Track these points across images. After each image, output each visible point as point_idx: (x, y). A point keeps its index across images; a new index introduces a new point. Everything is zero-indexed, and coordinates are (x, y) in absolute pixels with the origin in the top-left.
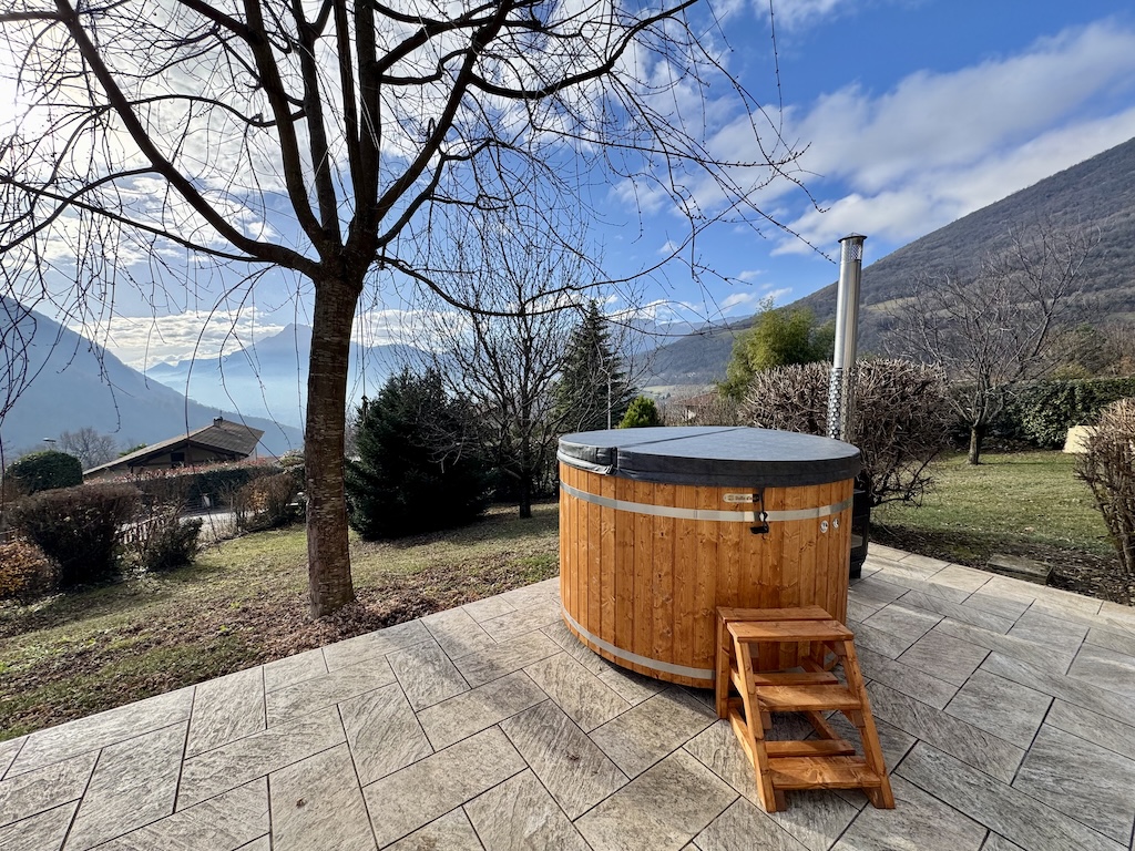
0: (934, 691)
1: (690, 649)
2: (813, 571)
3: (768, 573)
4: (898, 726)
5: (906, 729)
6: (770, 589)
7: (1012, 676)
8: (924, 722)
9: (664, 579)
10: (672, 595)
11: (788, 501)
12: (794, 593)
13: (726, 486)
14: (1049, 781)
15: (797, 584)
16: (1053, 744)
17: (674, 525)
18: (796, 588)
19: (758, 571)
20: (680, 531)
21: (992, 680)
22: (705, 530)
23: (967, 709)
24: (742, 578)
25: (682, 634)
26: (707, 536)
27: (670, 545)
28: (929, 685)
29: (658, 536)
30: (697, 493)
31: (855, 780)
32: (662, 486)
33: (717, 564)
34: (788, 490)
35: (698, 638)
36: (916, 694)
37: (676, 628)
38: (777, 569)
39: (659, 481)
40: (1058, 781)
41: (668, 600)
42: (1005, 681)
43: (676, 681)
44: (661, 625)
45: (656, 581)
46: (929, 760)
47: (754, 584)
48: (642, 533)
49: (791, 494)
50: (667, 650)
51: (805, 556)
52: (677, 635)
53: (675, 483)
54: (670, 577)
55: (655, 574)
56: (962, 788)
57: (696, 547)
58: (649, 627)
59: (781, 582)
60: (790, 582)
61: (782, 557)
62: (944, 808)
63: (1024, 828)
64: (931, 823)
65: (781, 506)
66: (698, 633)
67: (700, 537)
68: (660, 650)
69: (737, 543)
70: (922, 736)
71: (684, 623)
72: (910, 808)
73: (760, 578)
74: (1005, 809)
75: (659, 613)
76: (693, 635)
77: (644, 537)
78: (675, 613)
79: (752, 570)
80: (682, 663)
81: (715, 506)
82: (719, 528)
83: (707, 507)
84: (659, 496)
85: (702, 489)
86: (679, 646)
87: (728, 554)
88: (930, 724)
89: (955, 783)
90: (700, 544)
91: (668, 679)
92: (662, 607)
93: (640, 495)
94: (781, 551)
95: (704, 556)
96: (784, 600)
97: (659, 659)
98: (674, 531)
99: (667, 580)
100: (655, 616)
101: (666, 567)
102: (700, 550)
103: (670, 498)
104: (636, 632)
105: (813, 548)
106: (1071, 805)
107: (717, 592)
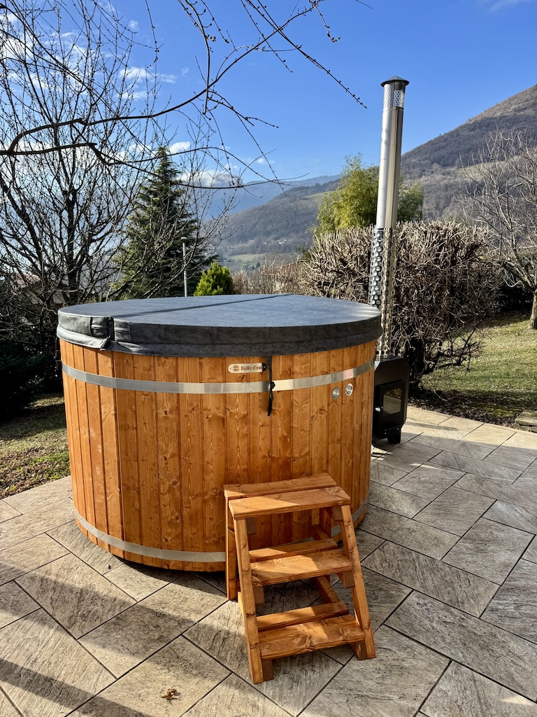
0: (437, 542)
1: (201, 533)
2: (325, 439)
3: (278, 444)
4: (399, 580)
5: (405, 583)
6: (281, 461)
7: (507, 521)
8: (422, 573)
9: (171, 462)
10: (180, 477)
11: (296, 369)
12: (305, 463)
13: (230, 355)
14: (511, 609)
15: (308, 453)
16: (523, 576)
17: (178, 402)
18: (308, 458)
19: (268, 443)
20: (184, 408)
21: (490, 527)
22: (212, 406)
23: (462, 556)
24: (251, 451)
25: (191, 518)
26: (214, 410)
27: (175, 424)
28: (436, 538)
29: (162, 414)
30: (201, 364)
31: (341, 638)
32: (163, 360)
33: (225, 439)
34: (296, 357)
35: (208, 520)
36: (421, 548)
37: (185, 512)
38: (287, 440)
39: (160, 354)
40: (518, 607)
41: (175, 483)
42: (500, 526)
43: (188, 569)
44: (169, 512)
45: (162, 464)
46: (417, 607)
47: (264, 457)
48: (144, 412)
49: (299, 361)
50: (177, 537)
51: (316, 424)
52: (187, 521)
53: (176, 355)
54: (177, 459)
55: (161, 457)
56: (438, 627)
57: (203, 424)
58: (157, 516)
59: (292, 452)
60: (300, 452)
61: (292, 427)
62: (420, 649)
63: (480, 653)
64: (405, 664)
65: (289, 374)
66: (208, 516)
67: (205, 413)
68: (169, 539)
69: (245, 417)
70: (417, 586)
71: (193, 506)
72: (388, 654)
73: (270, 451)
74: (469, 639)
75: (166, 498)
76: (204, 518)
77: (147, 418)
78: (183, 497)
79: (262, 444)
80: (193, 548)
81: (220, 379)
82: (225, 402)
83: (211, 379)
84: (160, 371)
85: (205, 361)
86: (188, 532)
87: (235, 427)
88: (427, 574)
89: (434, 624)
90: (206, 421)
91: (179, 567)
92: (169, 491)
93: (140, 371)
94: (290, 421)
95: (211, 432)
96: (295, 470)
97: (169, 548)
98: (178, 408)
99: (173, 463)
100: (163, 503)
101: (172, 449)
102: (206, 427)
103: (172, 372)
104: (143, 523)
105: (324, 416)
106: (522, 625)
107: (226, 469)
